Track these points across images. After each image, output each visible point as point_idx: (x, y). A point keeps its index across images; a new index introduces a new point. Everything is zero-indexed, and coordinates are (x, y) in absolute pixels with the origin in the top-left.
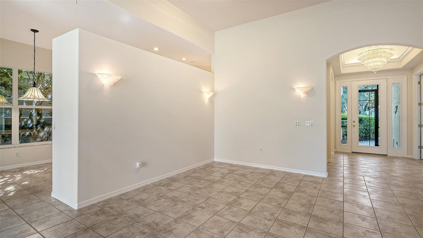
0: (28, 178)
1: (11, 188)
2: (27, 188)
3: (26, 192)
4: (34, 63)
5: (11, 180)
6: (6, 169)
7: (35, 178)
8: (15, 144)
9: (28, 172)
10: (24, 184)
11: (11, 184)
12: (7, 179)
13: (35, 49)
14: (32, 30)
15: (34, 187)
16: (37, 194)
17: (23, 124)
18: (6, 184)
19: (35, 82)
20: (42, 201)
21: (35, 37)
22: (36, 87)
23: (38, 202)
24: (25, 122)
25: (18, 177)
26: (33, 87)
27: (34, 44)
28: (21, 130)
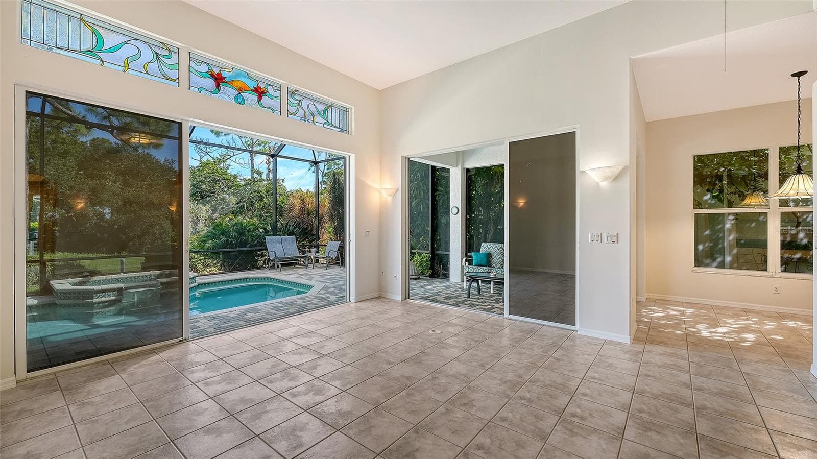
0: (787, 332)
1: (750, 337)
2: (775, 345)
3: (771, 349)
4: (799, 132)
5: (756, 326)
6: (757, 309)
7: (799, 335)
8: (774, 273)
9: (791, 324)
10: (773, 338)
11: (754, 331)
12: (751, 322)
13: (799, 106)
14: (793, 75)
15: (788, 347)
16: (786, 359)
17: (789, 239)
18: (746, 329)
19: (799, 165)
20: (791, 372)
21: (799, 85)
22: (802, 174)
23: (781, 370)
24: (792, 235)
25: (770, 325)
26: (798, 175)
27: (799, 97)
28: (783, 250)
